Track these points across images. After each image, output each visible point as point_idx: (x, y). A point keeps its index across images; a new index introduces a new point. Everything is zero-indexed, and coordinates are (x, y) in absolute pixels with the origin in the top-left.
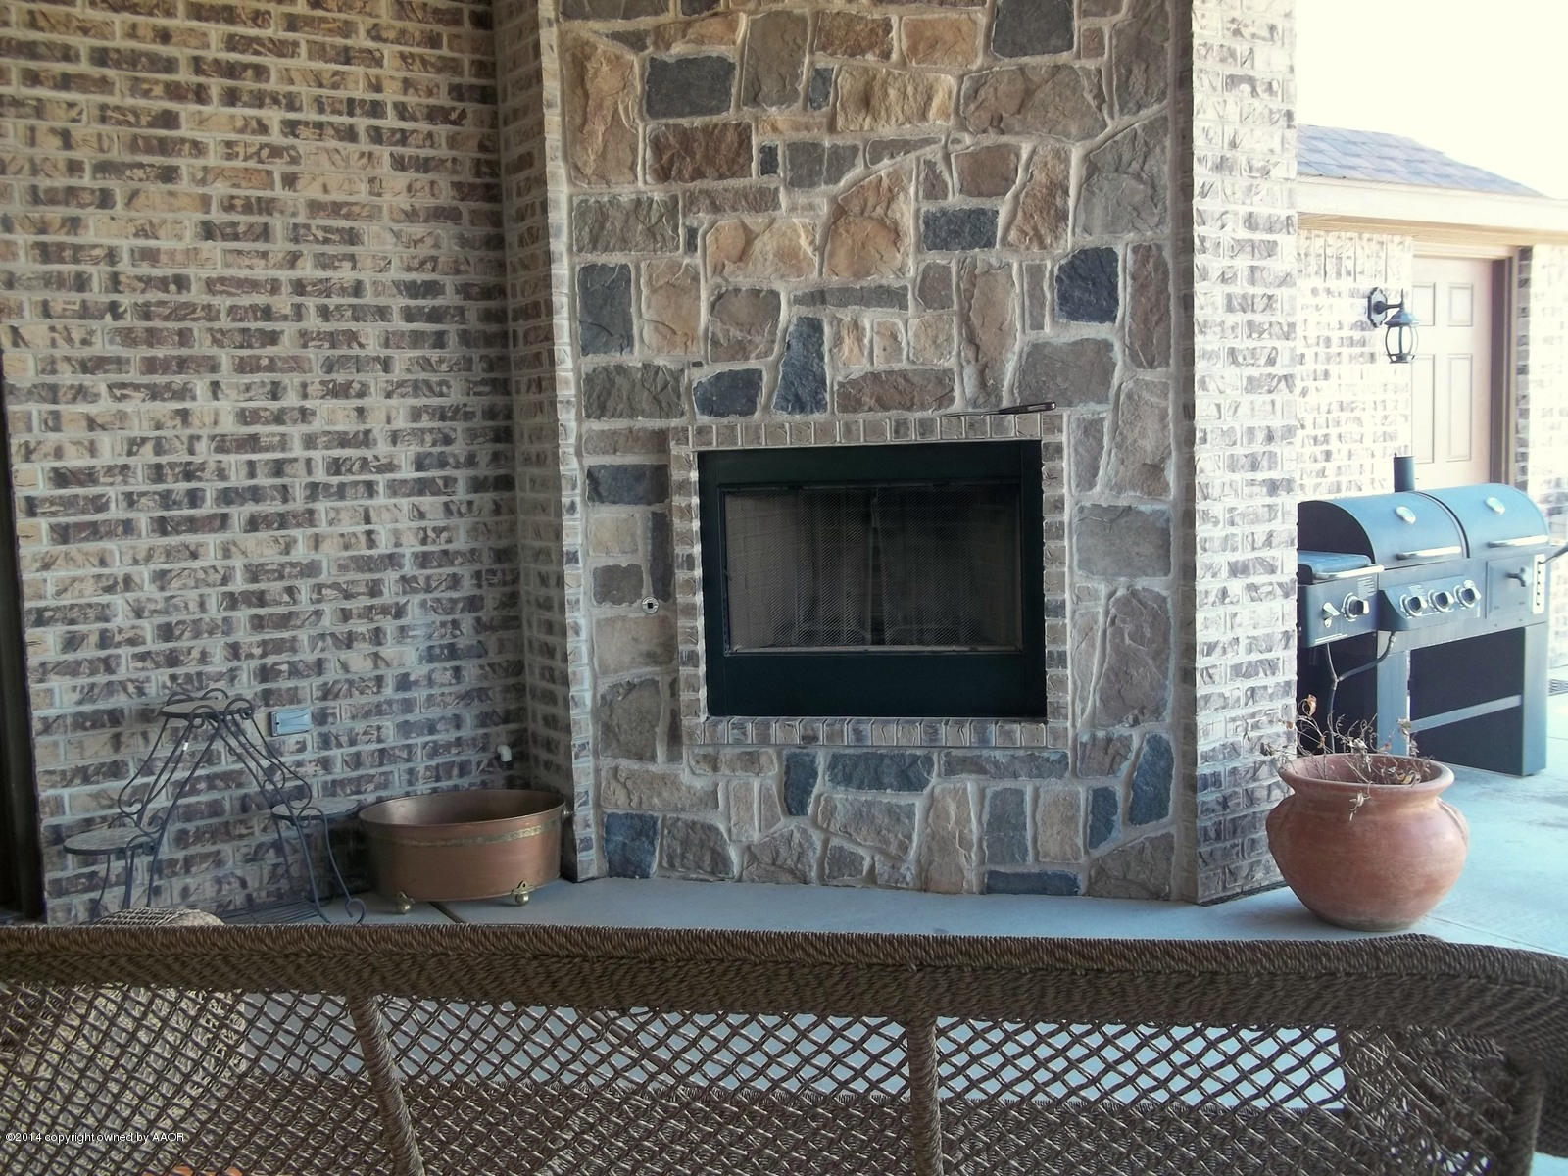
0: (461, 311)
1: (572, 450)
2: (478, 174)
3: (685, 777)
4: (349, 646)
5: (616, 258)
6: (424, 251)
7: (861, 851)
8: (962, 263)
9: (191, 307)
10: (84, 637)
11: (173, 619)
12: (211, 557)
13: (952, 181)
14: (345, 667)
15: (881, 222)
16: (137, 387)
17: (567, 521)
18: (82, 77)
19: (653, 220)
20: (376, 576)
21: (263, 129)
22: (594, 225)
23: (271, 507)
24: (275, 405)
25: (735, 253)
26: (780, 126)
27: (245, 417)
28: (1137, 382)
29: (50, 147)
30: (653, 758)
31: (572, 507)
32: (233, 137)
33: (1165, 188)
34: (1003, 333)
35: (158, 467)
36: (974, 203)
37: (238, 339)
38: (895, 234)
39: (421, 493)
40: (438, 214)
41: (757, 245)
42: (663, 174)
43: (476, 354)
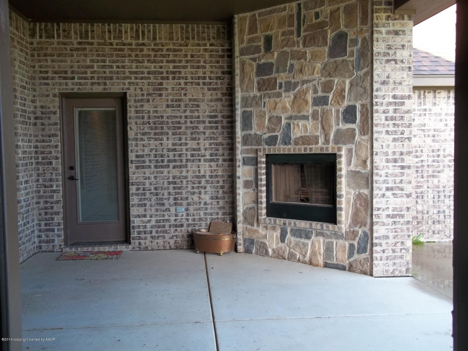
0: (222, 121)
1: (240, 153)
2: (227, 90)
3: (260, 231)
4: (194, 195)
5: (249, 109)
6: (214, 108)
7: (297, 253)
8: (321, 109)
9: (164, 122)
10: (140, 188)
11: (157, 186)
12: (166, 174)
13: (320, 89)
14: (193, 199)
15: (304, 100)
16: (152, 138)
17: (238, 169)
18: (145, 77)
19: (257, 100)
20: (200, 180)
21: (180, 84)
22: (246, 102)
23: (178, 164)
24: (180, 142)
25: (273, 107)
26: (283, 77)
27: (174, 145)
28: (361, 139)
29: (139, 91)
30: (254, 226)
31: (239, 166)
32: (174, 86)
33: (368, 89)
34: (330, 127)
35: (156, 155)
36: (325, 94)
37: (173, 128)
38: (307, 102)
39: (211, 162)
40: (217, 100)
41: (278, 106)
42: (259, 90)
43: (225, 131)
